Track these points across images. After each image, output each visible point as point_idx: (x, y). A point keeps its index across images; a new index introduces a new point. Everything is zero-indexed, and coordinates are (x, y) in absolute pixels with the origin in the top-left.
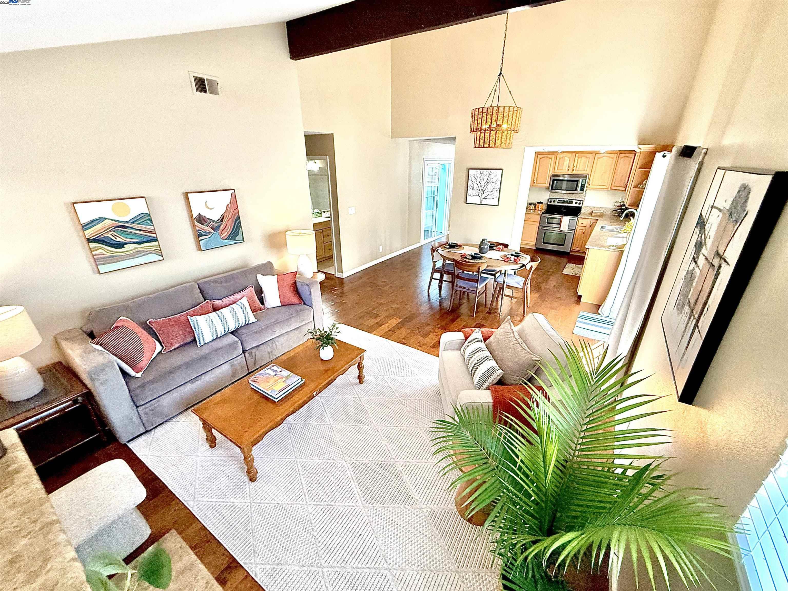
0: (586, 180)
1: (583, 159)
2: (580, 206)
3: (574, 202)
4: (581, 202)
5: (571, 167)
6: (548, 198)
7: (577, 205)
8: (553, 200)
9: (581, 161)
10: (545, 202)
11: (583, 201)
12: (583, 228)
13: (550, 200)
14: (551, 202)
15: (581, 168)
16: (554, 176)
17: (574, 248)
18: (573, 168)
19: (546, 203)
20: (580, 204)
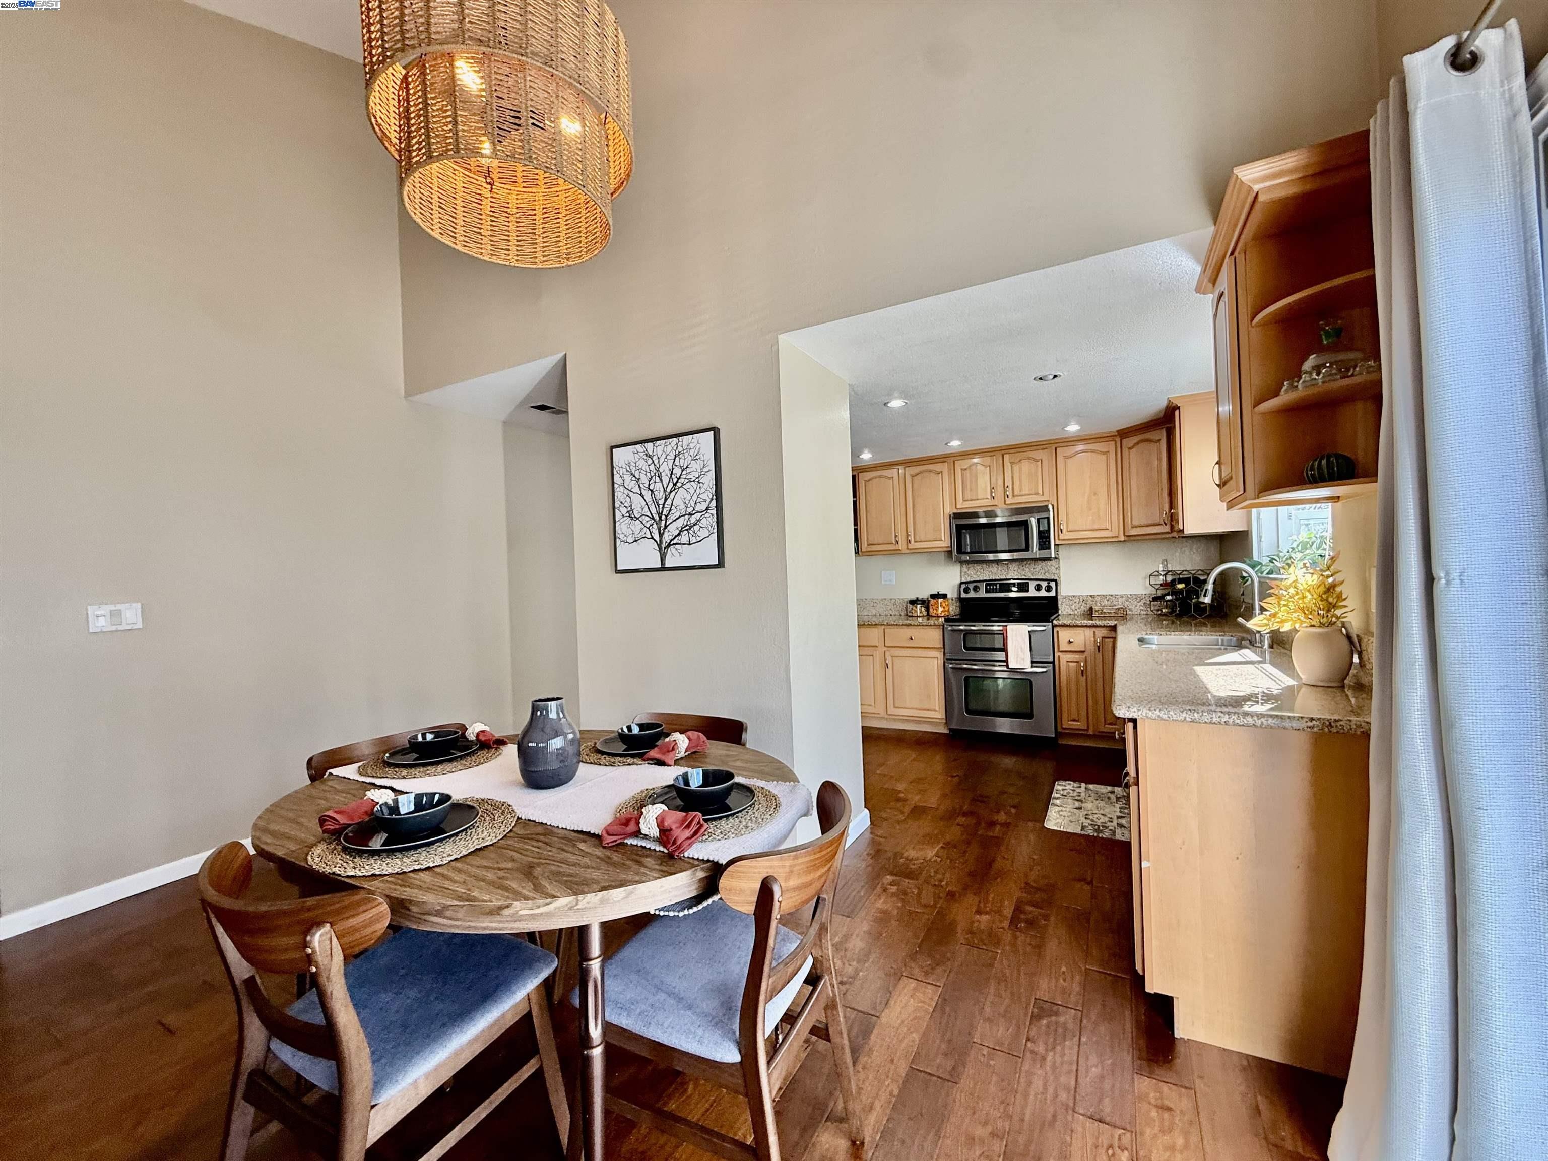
0: (1048, 518)
1: (1026, 466)
2: (1053, 594)
3: (1032, 585)
4: (1053, 584)
5: (1000, 489)
6: (958, 582)
7: (1043, 593)
8: (971, 586)
9: (1020, 469)
10: (952, 594)
11: (1055, 581)
12: (1076, 657)
13: (963, 586)
14: (967, 591)
15: (1026, 491)
16: (957, 516)
17: (1068, 724)
18: (1005, 492)
19: (955, 595)
20: (1049, 589)
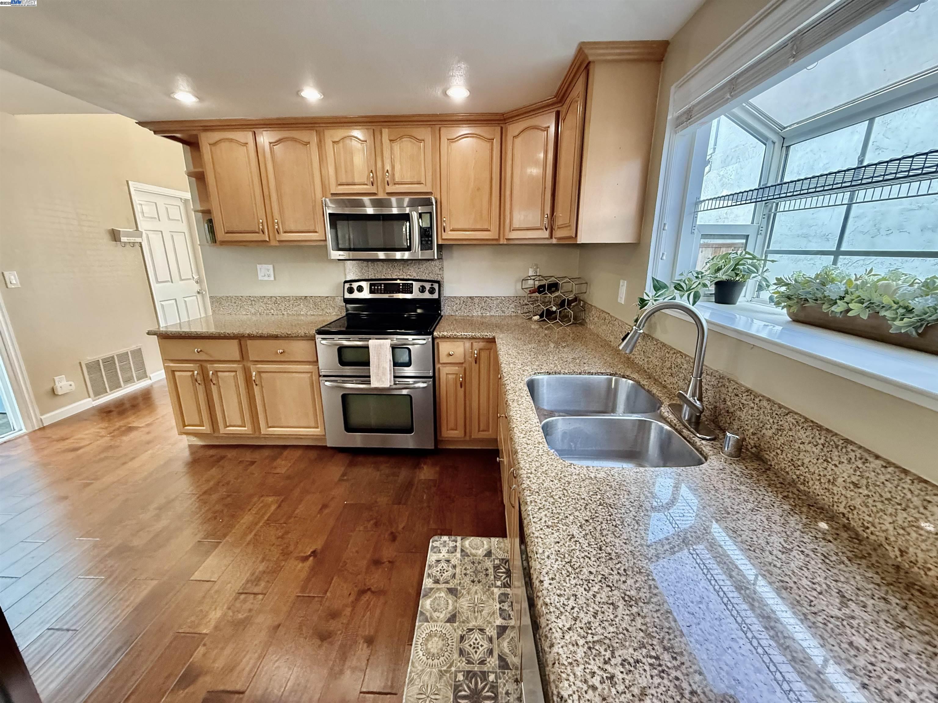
0: (431, 214)
1: (406, 145)
2: (436, 296)
3: (416, 286)
4: (436, 286)
5: (379, 174)
6: (343, 280)
7: (427, 295)
8: (355, 285)
10: (335, 293)
11: (438, 282)
12: (455, 369)
13: (347, 286)
14: (351, 291)
15: (407, 178)
17: (446, 433)
18: (384, 177)
19: (339, 294)
20: (432, 291)
